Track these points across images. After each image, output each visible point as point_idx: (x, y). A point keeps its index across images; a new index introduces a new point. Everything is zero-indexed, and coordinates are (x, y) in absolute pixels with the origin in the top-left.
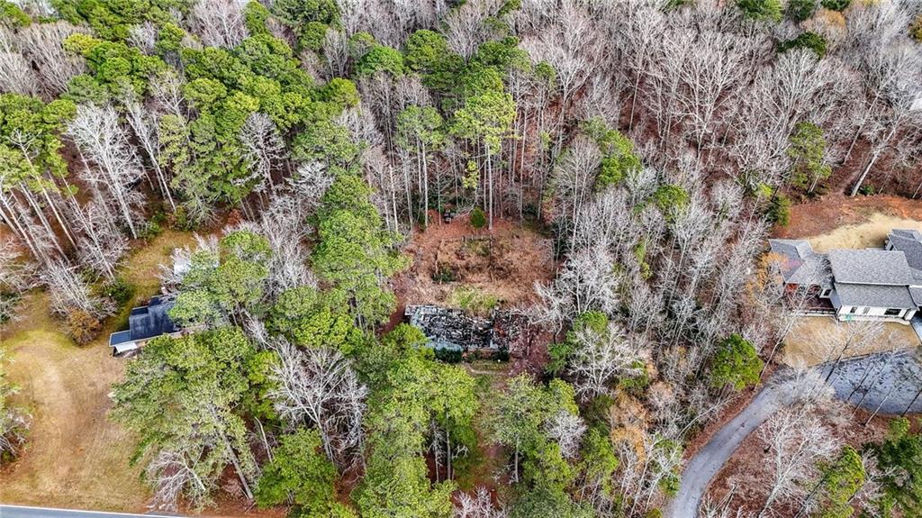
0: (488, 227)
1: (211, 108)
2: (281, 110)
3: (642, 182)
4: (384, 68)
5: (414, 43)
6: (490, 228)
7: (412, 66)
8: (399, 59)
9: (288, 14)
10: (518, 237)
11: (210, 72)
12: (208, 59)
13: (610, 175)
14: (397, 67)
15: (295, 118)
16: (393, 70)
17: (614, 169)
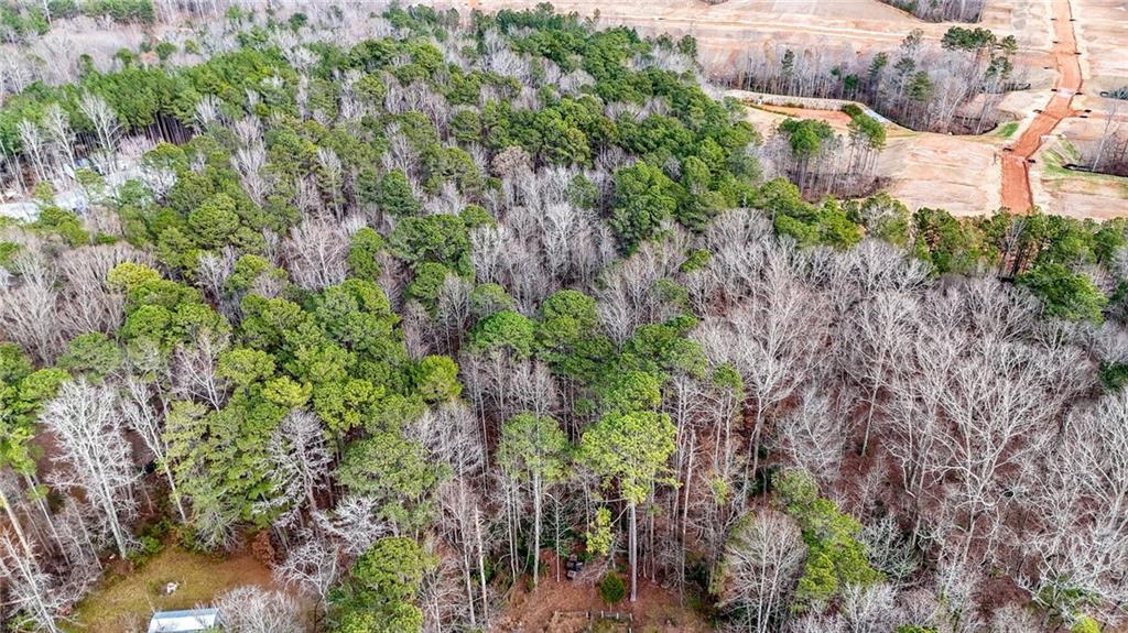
0: (629, 596)
1: (247, 391)
2: (338, 406)
3: (869, 607)
4: (506, 342)
5: (553, 308)
6: (633, 599)
7: (545, 342)
8: (527, 329)
9: (406, 246)
10: (673, 624)
11: (274, 329)
12: (271, 315)
13: (819, 581)
14: (523, 342)
15: (354, 419)
16: (517, 346)
17: (825, 573)
